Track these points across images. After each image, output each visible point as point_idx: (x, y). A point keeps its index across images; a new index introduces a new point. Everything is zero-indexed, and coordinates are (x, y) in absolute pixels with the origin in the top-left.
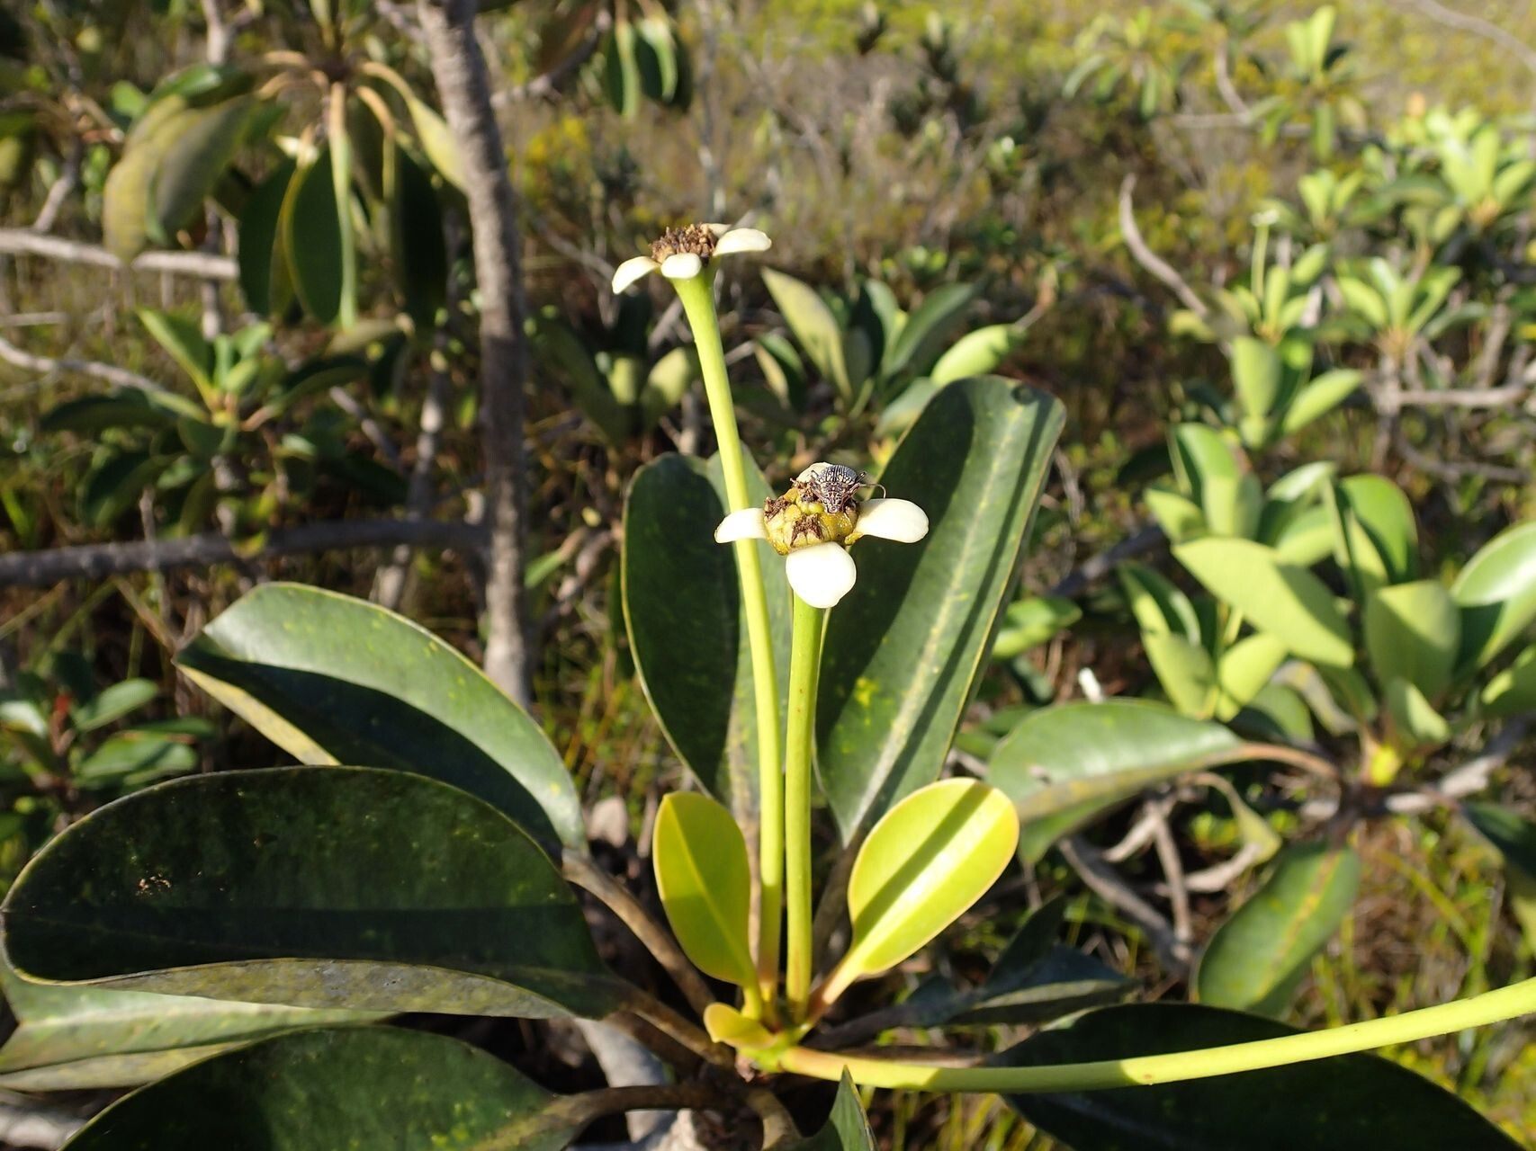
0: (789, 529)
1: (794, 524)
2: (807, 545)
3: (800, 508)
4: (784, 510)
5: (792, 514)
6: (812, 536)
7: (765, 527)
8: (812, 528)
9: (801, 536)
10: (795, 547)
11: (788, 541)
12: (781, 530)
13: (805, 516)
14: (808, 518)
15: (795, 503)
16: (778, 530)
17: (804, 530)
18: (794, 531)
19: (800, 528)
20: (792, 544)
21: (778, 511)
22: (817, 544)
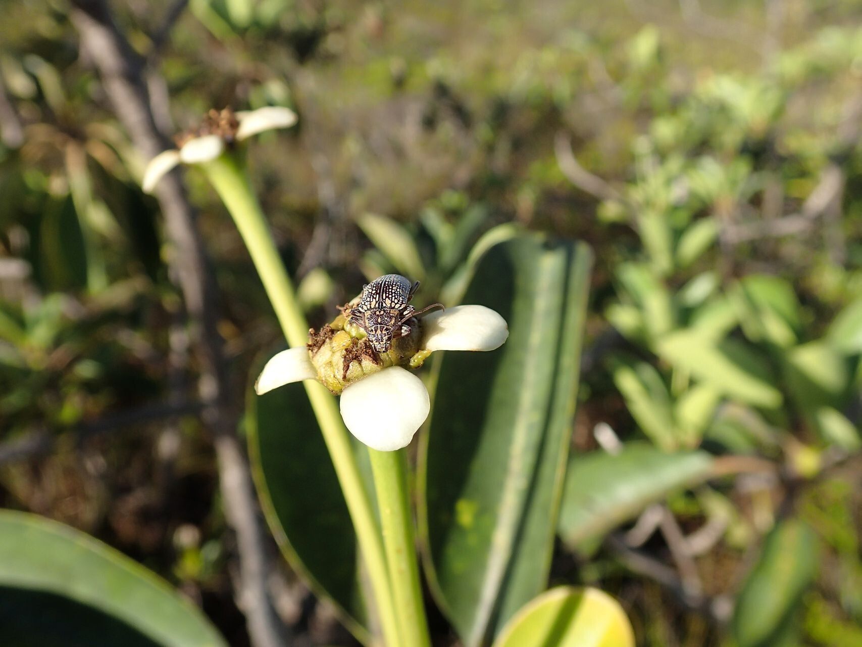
0: (339, 360)
1: (344, 352)
2: (364, 375)
3: (349, 334)
4: (331, 339)
5: (341, 341)
6: (367, 363)
7: (311, 362)
8: (366, 353)
9: (354, 366)
10: (349, 381)
11: (340, 376)
12: (330, 364)
13: (355, 341)
14: (360, 341)
15: (343, 329)
16: (328, 363)
17: (357, 358)
18: (345, 361)
19: (351, 356)
20: (344, 377)
21: (324, 342)
22: (376, 372)
